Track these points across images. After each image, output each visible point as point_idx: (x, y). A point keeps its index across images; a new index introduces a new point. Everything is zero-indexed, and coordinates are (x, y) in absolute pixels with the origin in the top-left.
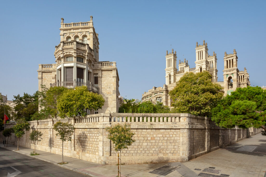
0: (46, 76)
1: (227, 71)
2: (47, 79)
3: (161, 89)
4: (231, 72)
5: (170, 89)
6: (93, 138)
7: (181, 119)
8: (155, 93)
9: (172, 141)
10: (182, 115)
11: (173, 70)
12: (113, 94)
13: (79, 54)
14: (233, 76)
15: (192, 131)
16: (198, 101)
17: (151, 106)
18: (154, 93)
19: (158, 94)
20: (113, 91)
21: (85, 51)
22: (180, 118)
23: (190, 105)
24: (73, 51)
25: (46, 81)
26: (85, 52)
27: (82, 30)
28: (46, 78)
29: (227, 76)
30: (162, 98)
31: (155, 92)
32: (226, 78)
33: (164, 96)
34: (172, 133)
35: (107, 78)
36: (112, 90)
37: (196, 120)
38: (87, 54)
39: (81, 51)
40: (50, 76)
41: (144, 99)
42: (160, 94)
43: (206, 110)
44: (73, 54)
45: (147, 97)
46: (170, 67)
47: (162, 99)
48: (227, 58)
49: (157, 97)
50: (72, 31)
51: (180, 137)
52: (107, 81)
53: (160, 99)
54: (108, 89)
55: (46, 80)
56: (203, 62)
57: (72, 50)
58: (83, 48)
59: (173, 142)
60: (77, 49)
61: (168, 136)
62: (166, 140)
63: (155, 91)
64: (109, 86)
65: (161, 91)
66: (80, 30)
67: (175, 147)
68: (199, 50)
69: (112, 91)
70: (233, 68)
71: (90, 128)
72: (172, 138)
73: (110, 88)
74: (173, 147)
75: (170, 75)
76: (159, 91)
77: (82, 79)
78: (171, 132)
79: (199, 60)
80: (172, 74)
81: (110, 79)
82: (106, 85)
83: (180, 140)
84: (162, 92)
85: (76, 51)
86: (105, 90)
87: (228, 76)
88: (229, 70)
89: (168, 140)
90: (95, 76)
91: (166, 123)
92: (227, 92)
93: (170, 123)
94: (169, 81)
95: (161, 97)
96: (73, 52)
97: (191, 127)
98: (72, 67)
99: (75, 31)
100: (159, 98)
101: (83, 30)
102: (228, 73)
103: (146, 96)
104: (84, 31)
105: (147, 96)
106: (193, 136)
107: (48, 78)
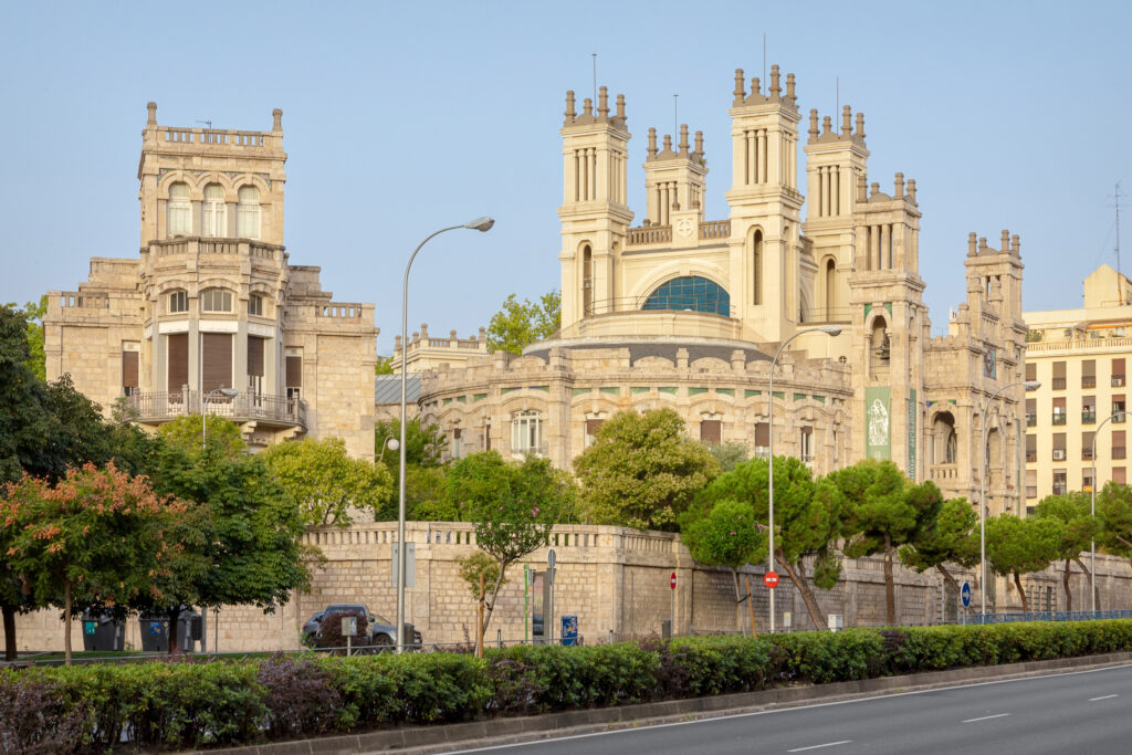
0: (78, 341)
1: (864, 283)
2: (84, 356)
3: (537, 371)
4: (884, 295)
5: (583, 371)
6: (374, 586)
7: (600, 538)
8: (507, 386)
9: (577, 595)
10: (602, 529)
11: (603, 223)
12: (362, 429)
13: (254, 289)
14: (891, 313)
15: (628, 570)
16: (642, 496)
17: (502, 473)
18: (501, 386)
19: (524, 392)
20: (362, 417)
21: (275, 274)
22: (596, 536)
23: (624, 503)
24: (239, 280)
25: (80, 363)
26: (273, 278)
27: (240, 163)
28: (81, 349)
29: (866, 314)
30: (544, 416)
31: (505, 381)
32: (860, 324)
33: (551, 406)
34: (578, 574)
35: (339, 366)
36: (357, 414)
37: (644, 541)
38: (279, 285)
39: (261, 276)
40: (96, 342)
41: (440, 403)
42: (534, 393)
43: (664, 517)
44: (239, 289)
45: (459, 398)
46: (586, 199)
47: (540, 421)
48: (867, 213)
49: (515, 406)
50: (196, 161)
51: (596, 584)
52: (338, 377)
53: (534, 421)
54: (341, 412)
55: (80, 358)
56: (766, 200)
57: (232, 272)
58: (266, 263)
59: (580, 597)
60: (254, 269)
61: (567, 581)
62: (564, 592)
63: (508, 375)
64: (346, 399)
65: (539, 380)
66: (230, 164)
67: (585, 609)
68: (751, 124)
69: (358, 421)
70: (891, 276)
71: (363, 561)
72: (579, 588)
73: (349, 405)
74: (579, 609)
75: (588, 251)
76: (529, 380)
77: (257, 378)
78: (574, 571)
79: (747, 183)
80: (600, 244)
81: (352, 370)
82: (336, 392)
83: (596, 591)
84: (540, 384)
85: (248, 280)
86: (329, 411)
87: (872, 314)
88: (874, 282)
89: (567, 591)
90: (289, 353)
91: (565, 548)
92: (866, 394)
93: (574, 549)
94: (581, 286)
95: (541, 411)
96: (237, 282)
97: (623, 561)
98: (228, 336)
99: (206, 163)
100: (527, 412)
101: (243, 166)
102: (872, 295)
103: (452, 392)
104: (248, 170)
105: (459, 390)
106: (633, 584)
107: (91, 353)
